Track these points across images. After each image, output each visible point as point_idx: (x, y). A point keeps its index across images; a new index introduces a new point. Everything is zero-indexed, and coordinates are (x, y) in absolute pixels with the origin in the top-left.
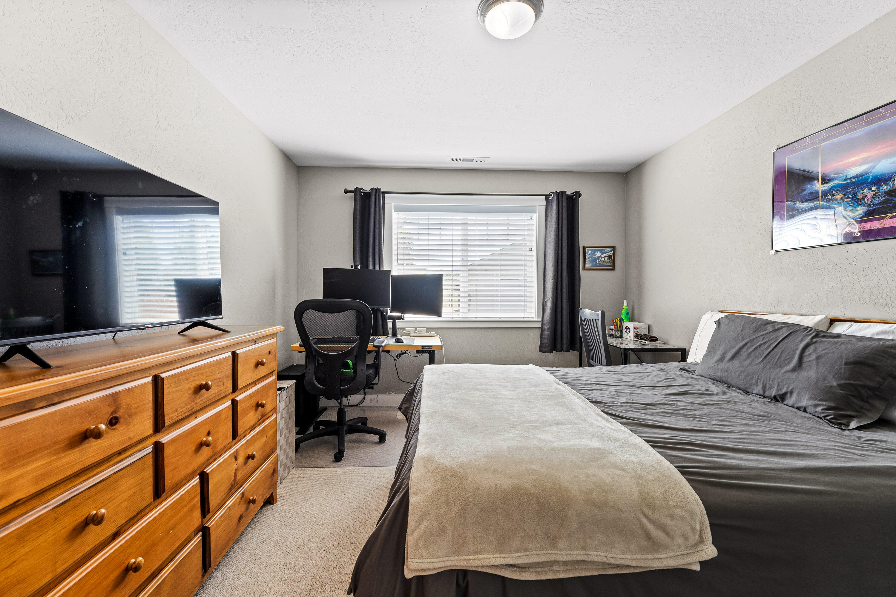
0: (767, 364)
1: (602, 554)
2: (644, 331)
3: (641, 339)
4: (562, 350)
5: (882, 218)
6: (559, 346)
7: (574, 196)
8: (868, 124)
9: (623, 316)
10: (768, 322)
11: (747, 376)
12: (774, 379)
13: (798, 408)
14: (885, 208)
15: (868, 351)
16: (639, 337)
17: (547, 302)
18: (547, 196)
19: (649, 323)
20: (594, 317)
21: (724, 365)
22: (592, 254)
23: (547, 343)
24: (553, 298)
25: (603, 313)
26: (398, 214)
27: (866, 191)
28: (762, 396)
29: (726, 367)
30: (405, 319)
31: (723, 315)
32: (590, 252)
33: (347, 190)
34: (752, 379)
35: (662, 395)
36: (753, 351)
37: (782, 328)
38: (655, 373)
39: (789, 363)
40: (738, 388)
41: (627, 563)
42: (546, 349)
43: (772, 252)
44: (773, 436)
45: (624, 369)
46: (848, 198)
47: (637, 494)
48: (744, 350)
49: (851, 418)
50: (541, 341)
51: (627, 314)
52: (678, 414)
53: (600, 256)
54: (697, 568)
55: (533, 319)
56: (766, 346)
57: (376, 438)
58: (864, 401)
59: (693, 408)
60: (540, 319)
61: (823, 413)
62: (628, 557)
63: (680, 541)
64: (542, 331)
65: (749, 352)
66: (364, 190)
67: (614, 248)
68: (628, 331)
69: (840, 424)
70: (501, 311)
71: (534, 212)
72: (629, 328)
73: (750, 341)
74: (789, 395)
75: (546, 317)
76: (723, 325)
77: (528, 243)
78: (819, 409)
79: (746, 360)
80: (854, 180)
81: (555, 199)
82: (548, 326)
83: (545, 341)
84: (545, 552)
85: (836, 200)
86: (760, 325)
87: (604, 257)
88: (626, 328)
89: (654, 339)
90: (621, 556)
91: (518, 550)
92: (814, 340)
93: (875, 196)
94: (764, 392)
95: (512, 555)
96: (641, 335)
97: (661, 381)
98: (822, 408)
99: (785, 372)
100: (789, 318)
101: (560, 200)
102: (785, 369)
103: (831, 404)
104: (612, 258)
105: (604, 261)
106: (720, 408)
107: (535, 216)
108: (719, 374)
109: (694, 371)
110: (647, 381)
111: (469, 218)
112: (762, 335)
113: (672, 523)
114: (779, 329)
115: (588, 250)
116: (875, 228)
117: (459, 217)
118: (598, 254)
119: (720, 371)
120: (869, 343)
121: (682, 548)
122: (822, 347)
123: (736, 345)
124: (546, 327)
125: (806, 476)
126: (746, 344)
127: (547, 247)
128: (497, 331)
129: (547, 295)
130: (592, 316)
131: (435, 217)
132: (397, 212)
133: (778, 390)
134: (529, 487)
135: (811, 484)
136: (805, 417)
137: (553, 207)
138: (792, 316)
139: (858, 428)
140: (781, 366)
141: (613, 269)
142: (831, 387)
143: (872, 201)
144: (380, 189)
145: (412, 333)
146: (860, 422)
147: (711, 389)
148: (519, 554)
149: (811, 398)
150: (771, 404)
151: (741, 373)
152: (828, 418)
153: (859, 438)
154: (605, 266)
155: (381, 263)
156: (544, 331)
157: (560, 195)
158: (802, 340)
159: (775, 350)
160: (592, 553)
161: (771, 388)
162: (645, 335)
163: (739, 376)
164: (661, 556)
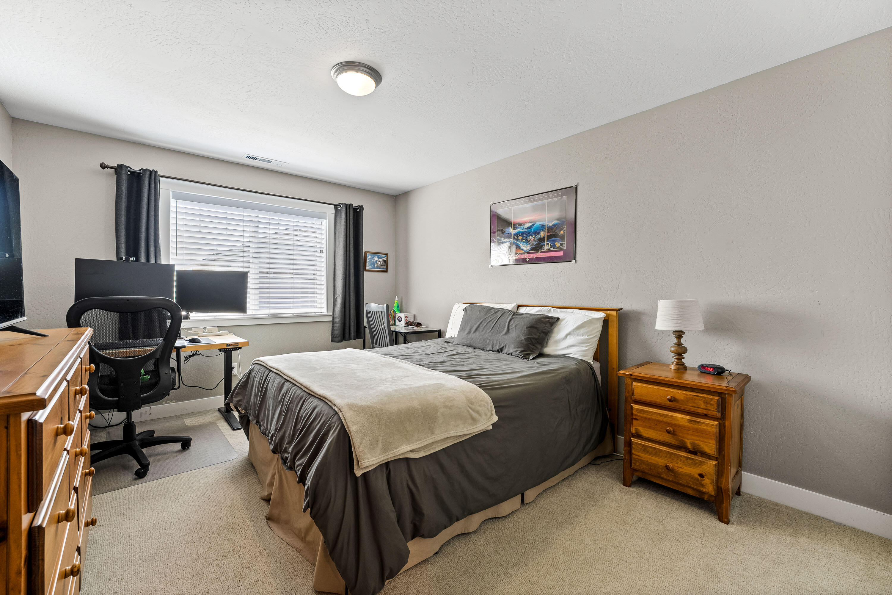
0: (493, 333)
1: (455, 432)
2: (411, 319)
3: (410, 325)
4: (350, 339)
5: (537, 253)
6: (347, 336)
7: (358, 209)
8: (531, 202)
9: (395, 309)
10: (492, 309)
11: (484, 340)
12: (497, 340)
13: (509, 354)
14: (538, 247)
15: (535, 320)
16: (408, 324)
17: (337, 298)
18: (336, 206)
19: (415, 313)
20: (380, 310)
21: (471, 335)
22: (371, 258)
23: (338, 334)
24: (342, 295)
25: (387, 306)
26: (177, 202)
27: (531, 237)
28: (492, 351)
29: (472, 337)
30: (191, 318)
31: (467, 305)
32: (370, 257)
33: (105, 165)
34: (486, 342)
35: (445, 356)
36: (486, 325)
37: (499, 311)
38: (433, 346)
39: (503, 330)
40: (479, 349)
41: (465, 433)
42: (337, 339)
43: (490, 266)
44: (504, 367)
45: (413, 346)
46: (524, 239)
47: (465, 399)
48: (481, 325)
49: (529, 354)
50: (332, 332)
51: (398, 307)
52: (459, 364)
53: (377, 261)
54: (491, 428)
55: (324, 314)
56: (492, 322)
57: (178, 446)
58: (534, 346)
59: (464, 361)
60: (331, 314)
61: (519, 354)
62: (465, 430)
63: (484, 417)
64: (333, 324)
65: (484, 326)
66: (131, 168)
67: (387, 255)
68: (400, 320)
69: (526, 358)
70: (294, 308)
71: (325, 218)
72: (401, 318)
73: (484, 320)
74: (504, 348)
75: (337, 311)
76: (468, 311)
77: (318, 245)
78: (518, 353)
79: (482, 331)
80: (526, 230)
81: (344, 209)
82: (339, 319)
83: (336, 333)
84: (429, 438)
85: (519, 240)
86: (488, 310)
87: (380, 262)
88: (398, 317)
89: (419, 324)
90: (463, 430)
91: (417, 441)
92: (513, 317)
93: (534, 240)
94: (493, 348)
95: (414, 444)
96: (410, 323)
97: (439, 349)
98: (519, 352)
99: (502, 336)
100: (500, 306)
101: (348, 211)
102: (502, 334)
103: (522, 349)
104: (386, 262)
105: (380, 265)
106: (477, 359)
107: (325, 222)
108: (468, 342)
109: (453, 342)
110: (431, 350)
111: (259, 216)
112: (490, 316)
113: (481, 409)
114: (497, 312)
115: (368, 255)
116: (534, 257)
117: (248, 214)
118: (376, 259)
119: (469, 340)
120: (534, 317)
121: (485, 420)
122: (516, 321)
123: (477, 323)
124: (337, 320)
125: (522, 379)
126: (482, 322)
127: (337, 251)
128: (291, 326)
129: (337, 292)
130: (379, 309)
131: (221, 211)
132: (176, 200)
133: (499, 346)
134: (416, 406)
135: (524, 382)
136: (513, 357)
137: (342, 217)
138: (501, 304)
139: (533, 359)
140: (500, 333)
141: (386, 272)
142: (522, 340)
143: (533, 243)
144: (156, 172)
145: (201, 333)
146: (533, 356)
147: (467, 351)
148: (418, 443)
149: (515, 348)
150: (496, 354)
151: (481, 339)
152: (521, 356)
153: (534, 362)
154: (380, 268)
155: (158, 254)
156: (335, 324)
157: (348, 207)
158: (508, 317)
159: (496, 323)
160: (450, 432)
161: (496, 345)
162: (413, 322)
163: (479, 341)
164: (478, 426)
